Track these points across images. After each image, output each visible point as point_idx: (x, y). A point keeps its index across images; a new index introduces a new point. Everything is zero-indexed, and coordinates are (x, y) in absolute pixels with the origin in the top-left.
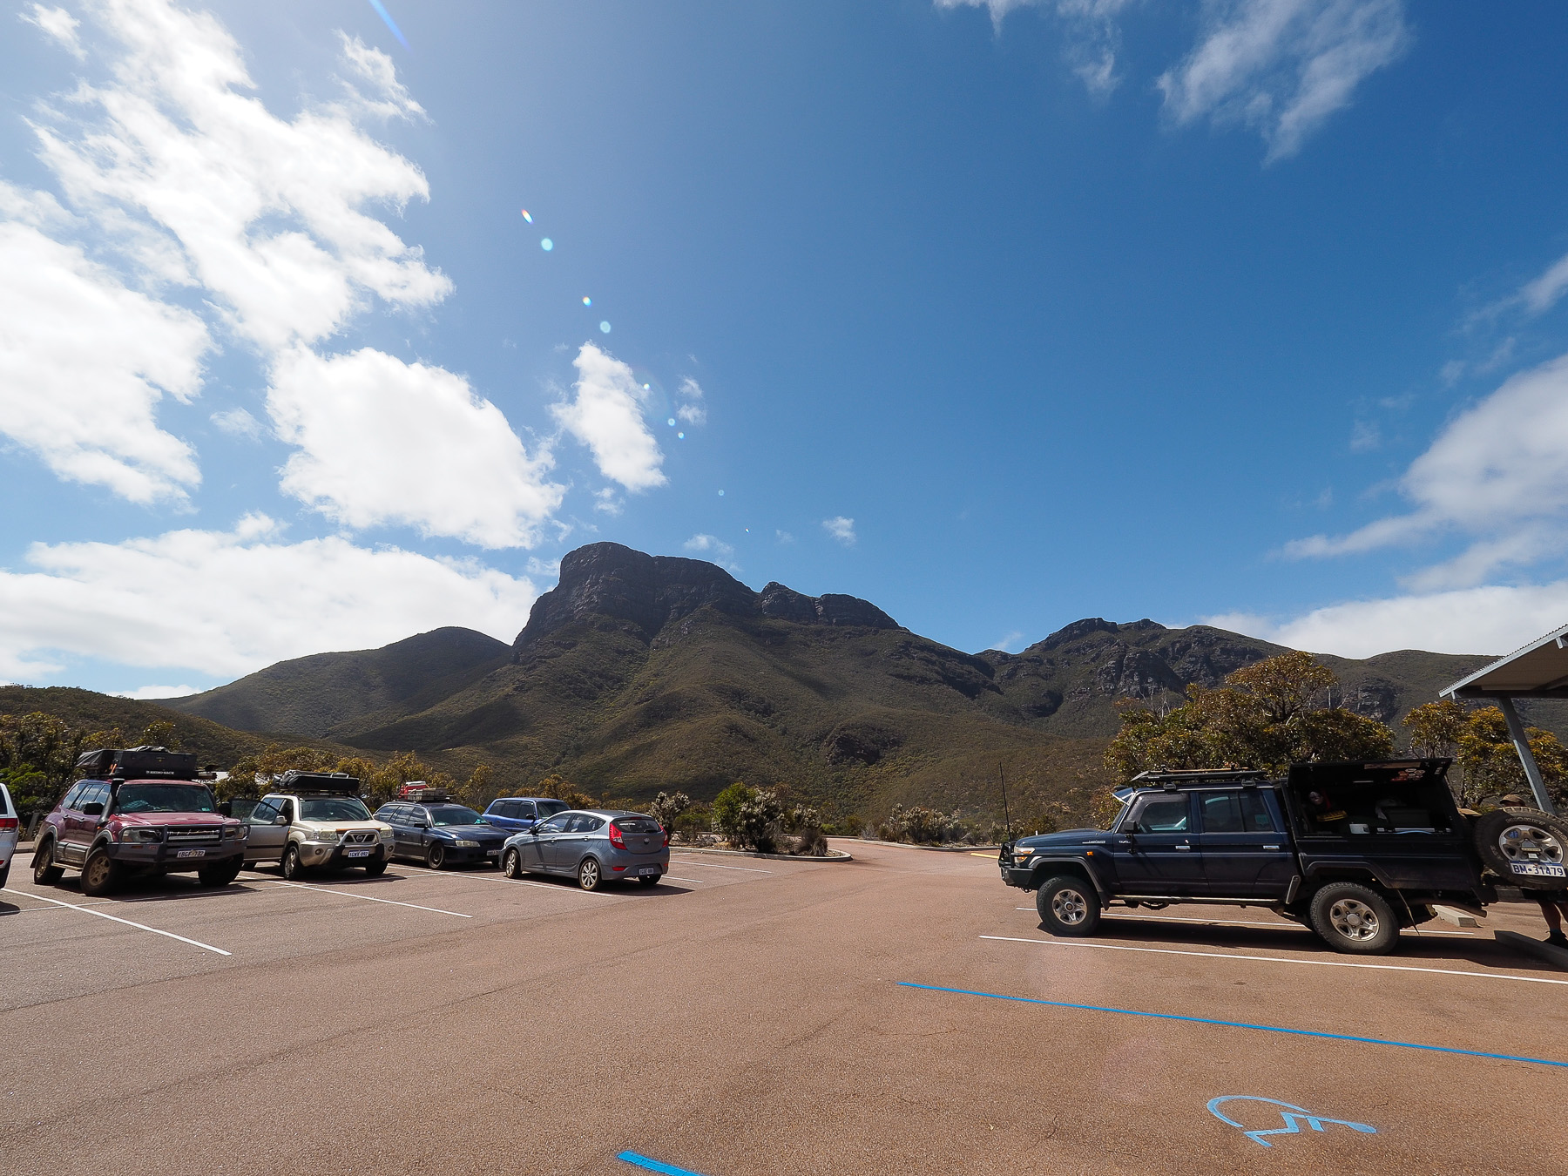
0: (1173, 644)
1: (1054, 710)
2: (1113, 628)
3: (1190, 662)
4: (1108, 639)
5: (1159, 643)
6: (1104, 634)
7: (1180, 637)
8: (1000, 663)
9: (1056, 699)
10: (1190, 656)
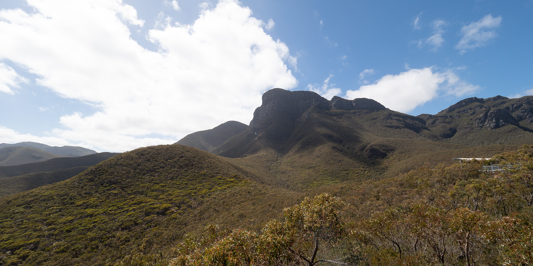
0: (513, 105)
1: (453, 135)
2: (481, 101)
3: (522, 112)
4: (480, 106)
5: (505, 106)
6: (477, 104)
7: (517, 102)
8: (428, 119)
9: (453, 131)
10: (522, 109)
